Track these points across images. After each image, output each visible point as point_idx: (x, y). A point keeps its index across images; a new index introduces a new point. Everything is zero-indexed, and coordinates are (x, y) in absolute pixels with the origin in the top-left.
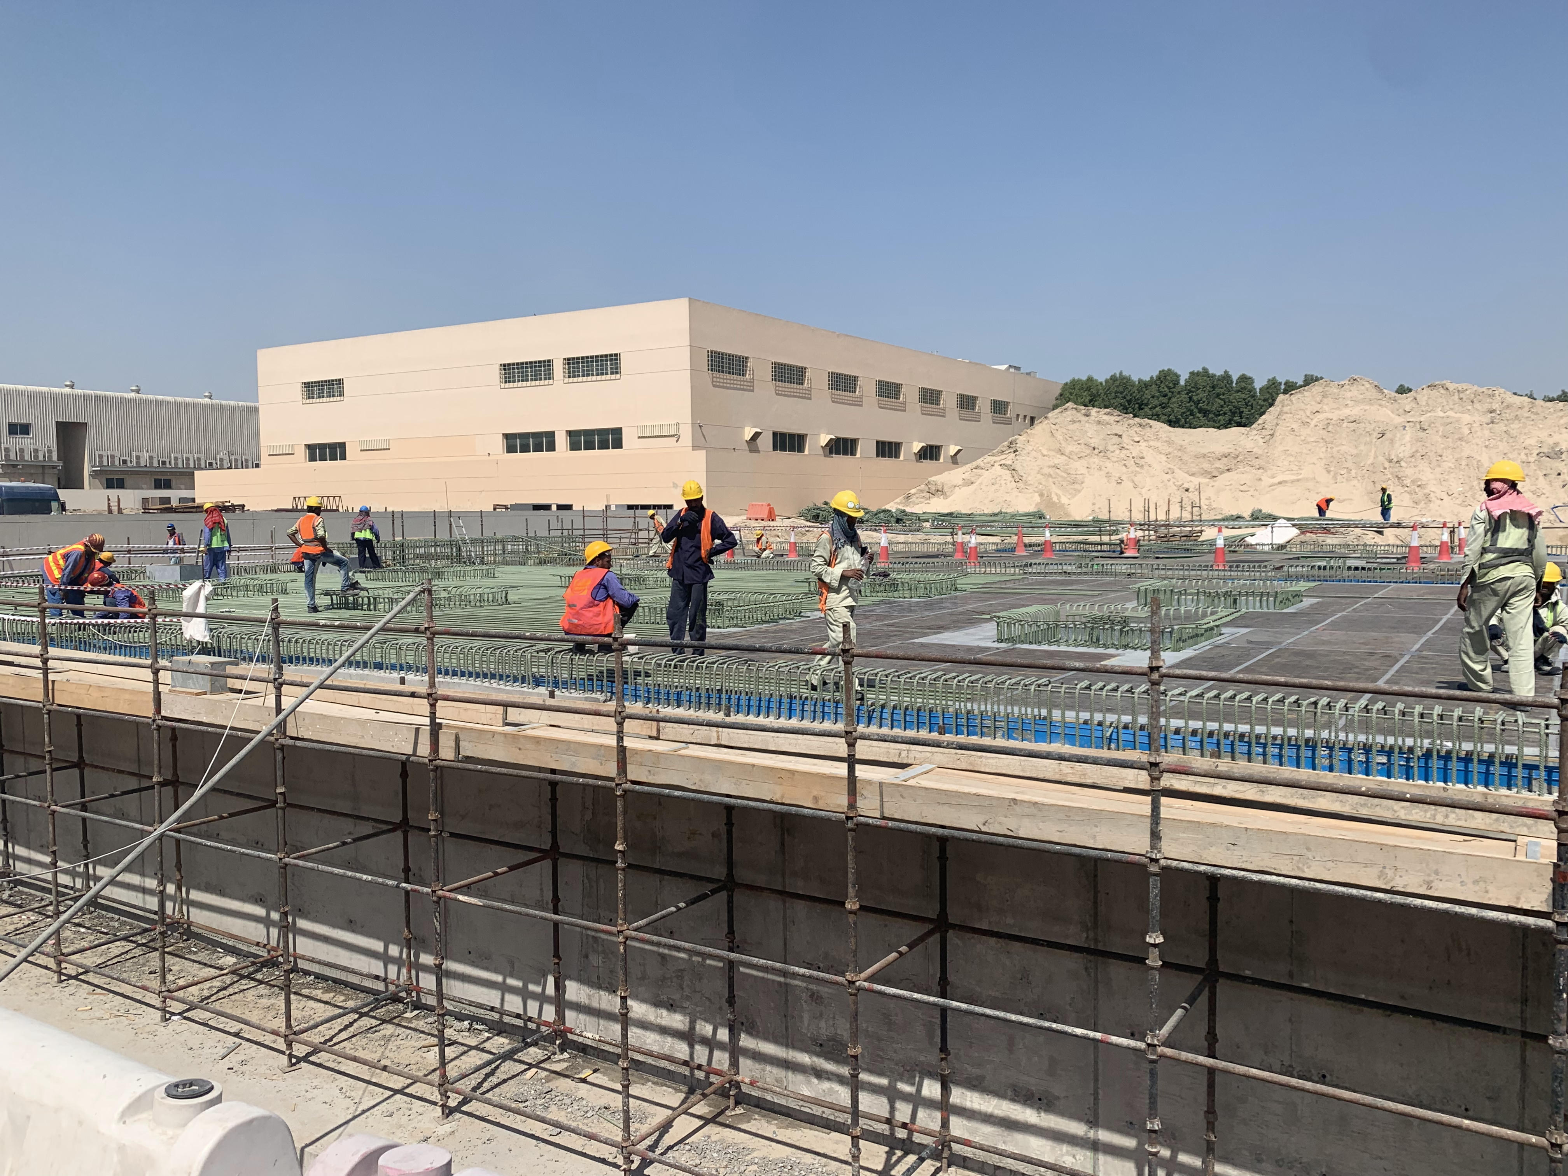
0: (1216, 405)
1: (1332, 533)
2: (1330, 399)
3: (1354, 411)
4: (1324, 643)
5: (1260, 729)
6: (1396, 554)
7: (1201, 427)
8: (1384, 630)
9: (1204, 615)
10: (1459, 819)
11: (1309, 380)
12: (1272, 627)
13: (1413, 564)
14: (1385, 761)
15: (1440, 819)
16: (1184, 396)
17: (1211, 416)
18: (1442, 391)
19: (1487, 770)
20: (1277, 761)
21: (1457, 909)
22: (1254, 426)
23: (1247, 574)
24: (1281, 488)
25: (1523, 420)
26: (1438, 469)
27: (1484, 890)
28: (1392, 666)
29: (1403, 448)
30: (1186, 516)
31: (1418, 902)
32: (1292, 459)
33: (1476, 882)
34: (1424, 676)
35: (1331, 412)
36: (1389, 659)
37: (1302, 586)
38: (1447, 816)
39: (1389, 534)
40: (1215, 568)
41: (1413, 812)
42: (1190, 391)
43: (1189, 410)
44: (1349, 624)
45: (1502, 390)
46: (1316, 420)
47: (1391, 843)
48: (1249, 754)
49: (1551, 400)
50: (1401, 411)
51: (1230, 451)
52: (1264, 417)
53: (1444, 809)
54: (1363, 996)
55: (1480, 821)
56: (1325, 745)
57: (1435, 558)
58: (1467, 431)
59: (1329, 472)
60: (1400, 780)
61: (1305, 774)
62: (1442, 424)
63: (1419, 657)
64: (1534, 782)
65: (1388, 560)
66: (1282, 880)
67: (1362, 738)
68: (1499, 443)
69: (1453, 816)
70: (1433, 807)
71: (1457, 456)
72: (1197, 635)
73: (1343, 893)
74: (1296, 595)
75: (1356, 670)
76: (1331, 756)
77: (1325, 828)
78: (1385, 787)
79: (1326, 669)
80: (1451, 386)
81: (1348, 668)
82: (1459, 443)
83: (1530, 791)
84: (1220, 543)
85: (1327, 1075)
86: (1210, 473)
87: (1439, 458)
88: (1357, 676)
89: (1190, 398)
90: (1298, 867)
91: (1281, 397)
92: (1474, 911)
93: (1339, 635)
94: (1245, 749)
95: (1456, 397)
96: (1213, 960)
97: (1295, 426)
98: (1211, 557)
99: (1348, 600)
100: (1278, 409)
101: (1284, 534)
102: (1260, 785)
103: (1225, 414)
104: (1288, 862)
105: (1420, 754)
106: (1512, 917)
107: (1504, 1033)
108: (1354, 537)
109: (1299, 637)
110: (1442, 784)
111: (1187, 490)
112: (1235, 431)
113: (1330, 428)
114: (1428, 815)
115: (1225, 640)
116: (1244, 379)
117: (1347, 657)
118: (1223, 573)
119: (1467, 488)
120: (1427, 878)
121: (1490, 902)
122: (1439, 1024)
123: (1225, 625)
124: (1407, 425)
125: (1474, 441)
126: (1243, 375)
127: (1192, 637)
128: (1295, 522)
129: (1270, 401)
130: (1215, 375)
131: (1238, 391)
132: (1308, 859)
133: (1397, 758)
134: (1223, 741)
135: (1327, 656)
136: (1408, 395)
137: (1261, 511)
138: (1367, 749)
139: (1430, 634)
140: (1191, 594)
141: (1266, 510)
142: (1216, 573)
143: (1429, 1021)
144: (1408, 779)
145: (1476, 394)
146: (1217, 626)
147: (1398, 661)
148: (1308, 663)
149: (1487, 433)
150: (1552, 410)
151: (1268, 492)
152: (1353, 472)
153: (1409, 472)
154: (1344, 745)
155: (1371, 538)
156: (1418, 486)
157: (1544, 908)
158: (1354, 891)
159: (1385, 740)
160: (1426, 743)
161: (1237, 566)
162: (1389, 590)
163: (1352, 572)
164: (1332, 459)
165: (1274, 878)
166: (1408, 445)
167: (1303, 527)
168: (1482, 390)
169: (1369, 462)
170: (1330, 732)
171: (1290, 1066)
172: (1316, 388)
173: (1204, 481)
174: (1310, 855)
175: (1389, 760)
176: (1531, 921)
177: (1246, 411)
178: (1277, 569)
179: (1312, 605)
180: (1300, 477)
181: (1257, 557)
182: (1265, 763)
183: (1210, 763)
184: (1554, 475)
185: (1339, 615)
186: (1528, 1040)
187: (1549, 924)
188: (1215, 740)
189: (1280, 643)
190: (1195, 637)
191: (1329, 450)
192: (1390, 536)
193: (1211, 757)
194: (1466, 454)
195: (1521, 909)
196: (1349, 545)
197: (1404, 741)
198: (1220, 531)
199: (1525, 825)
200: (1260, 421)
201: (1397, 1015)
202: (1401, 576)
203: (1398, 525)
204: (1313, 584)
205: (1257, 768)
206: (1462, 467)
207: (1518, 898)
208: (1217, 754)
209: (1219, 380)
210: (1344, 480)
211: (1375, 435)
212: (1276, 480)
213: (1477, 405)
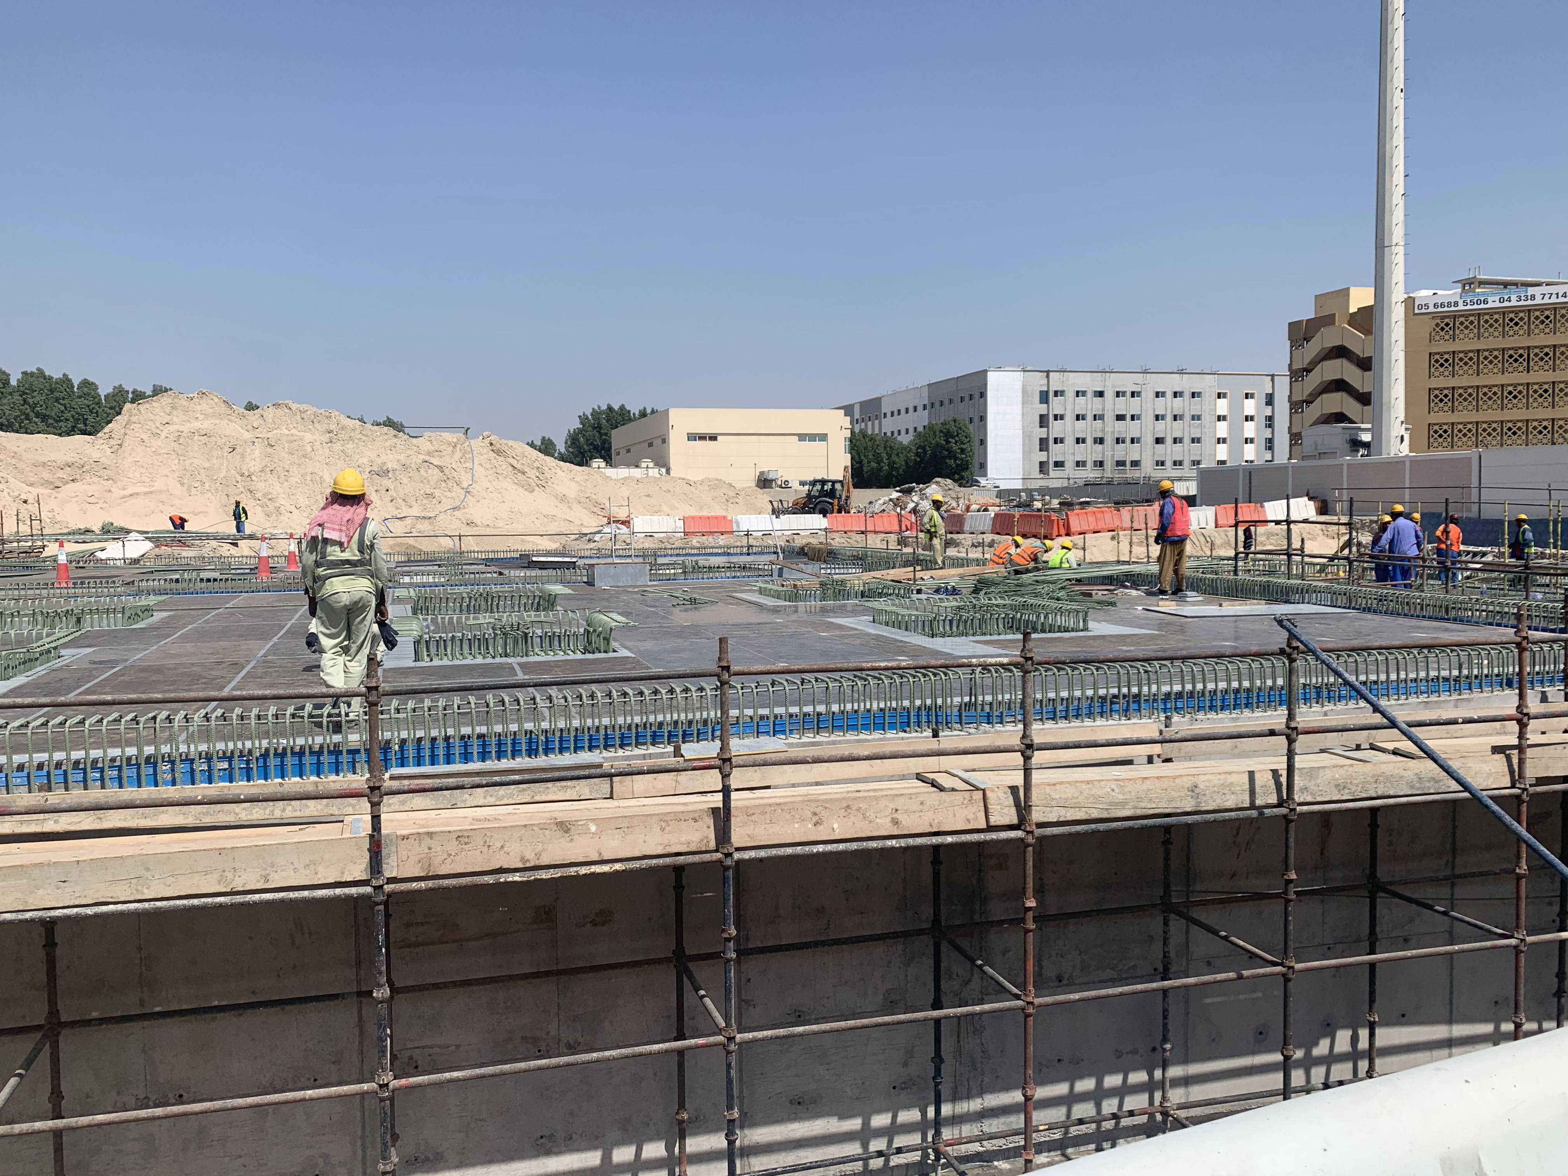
0: (56, 410)
1: (188, 546)
2: (179, 411)
3: (205, 425)
4: (173, 656)
5: (95, 753)
6: (250, 564)
7: (39, 432)
8: (233, 638)
9: (39, 637)
10: (295, 811)
11: (158, 391)
12: (120, 645)
13: (264, 574)
14: (226, 766)
15: (278, 814)
16: (17, 397)
17: (51, 421)
18: (286, 410)
19: (318, 760)
20: (116, 784)
21: (292, 895)
22: (100, 435)
23: (94, 590)
24: (133, 500)
25: (356, 441)
26: (286, 484)
27: (313, 872)
28: (238, 673)
29: (253, 463)
30: (25, 529)
31: (257, 897)
32: (144, 470)
33: (306, 866)
34: (268, 680)
35: (181, 424)
36: (237, 666)
37: (152, 600)
38: (284, 810)
39: (243, 546)
40: (56, 585)
41: (254, 811)
42: (24, 393)
43: (25, 413)
44: (200, 635)
45: (337, 413)
46: (166, 431)
47: (229, 846)
48: (85, 781)
49: (378, 424)
50: (250, 427)
51: (74, 460)
52: (110, 425)
53: (281, 803)
54: (216, 1003)
55: (312, 808)
56: (167, 759)
57: (285, 567)
58: (309, 449)
59: (182, 484)
60: (240, 783)
61: (147, 792)
62: (288, 442)
63: (265, 662)
64: (357, 765)
65: (242, 571)
66: (120, 907)
67: (203, 747)
68: (337, 461)
69: (290, 808)
70: (271, 803)
71: (302, 471)
72: (30, 660)
73: (184, 906)
74: (146, 610)
75: (204, 681)
76: (173, 770)
77: (167, 844)
78: (226, 791)
79: (174, 683)
80: (294, 406)
81: (195, 679)
82: (303, 459)
83: (354, 773)
84: (62, 559)
85: (185, 1094)
86: (52, 483)
87: (286, 473)
88: (204, 686)
89: (25, 400)
90: (137, 890)
91: (128, 406)
92: (306, 893)
93: (189, 647)
94: (80, 777)
95: (298, 417)
96: (53, 1012)
97: (145, 437)
98: (53, 575)
99: (200, 612)
100: (126, 418)
101: (136, 548)
102: (97, 812)
103: (67, 420)
104: (126, 887)
105: (258, 754)
106: (338, 891)
107: (343, 998)
108: (210, 549)
109: (147, 652)
110: (280, 780)
111: (25, 502)
112: (79, 439)
113: (181, 440)
114: (268, 812)
115: (64, 663)
116: (85, 383)
117: (195, 669)
118: (66, 591)
119: (312, 501)
120: (263, 873)
121: (320, 882)
122: (288, 1008)
123: (65, 646)
124: (256, 440)
125: (316, 459)
126: (85, 379)
127: (24, 663)
128: (150, 535)
129: (117, 409)
130: (52, 378)
131: (80, 397)
132: (147, 879)
133: (237, 762)
134: (53, 772)
135: (175, 669)
136: (256, 412)
137: (112, 524)
138: (209, 758)
139: (275, 639)
140: (26, 615)
141: (118, 523)
142: (58, 591)
143: (278, 1008)
144: (248, 780)
145: (316, 415)
146: (55, 648)
147: (244, 667)
148: (154, 678)
149: (327, 451)
150: (378, 433)
151: (119, 505)
152: (207, 484)
153: (260, 486)
154: (187, 756)
155: (226, 550)
156: (269, 499)
157: (364, 877)
158: (195, 902)
159: (226, 746)
160: (265, 743)
161: (82, 583)
162: (241, 600)
163: (204, 585)
164: (185, 472)
165: (111, 907)
166: (258, 460)
167: (157, 540)
168: (319, 411)
169: (222, 475)
170: (171, 746)
171: (146, 1098)
172: (165, 399)
173: (43, 491)
174: (148, 875)
175: (230, 765)
176: (353, 891)
177: (91, 419)
178: (128, 584)
179: (162, 619)
180: (153, 489)
181: (106, 573)
182: (103, 787)
183: (38, 798)
184: (384, 492)
185: (190, 627)
186: (362, 999)
187: (369, 889)
188: (44, 772)
189: (127, 660)
190: (28, 662)
191: (181, 462)
192: (245, 547)
193: (40, 791)
194: (309, 470)
195: (346, 882)
196: (204, 558)
197: (243, 744)
198: (61, 545)
199: (350, 805)
200: (106, 430)
201: (249, 1012)
202: (251, 585)
203: (251, 537)
204: (163, 598)
205: (95, 794)
206: (307, 482)
207: (343, 873)
208: (46, 787)
209: (57, 383)
210: (198, 493)
211: (227, 449)
212: (127, 492)
213: (317, 425)
